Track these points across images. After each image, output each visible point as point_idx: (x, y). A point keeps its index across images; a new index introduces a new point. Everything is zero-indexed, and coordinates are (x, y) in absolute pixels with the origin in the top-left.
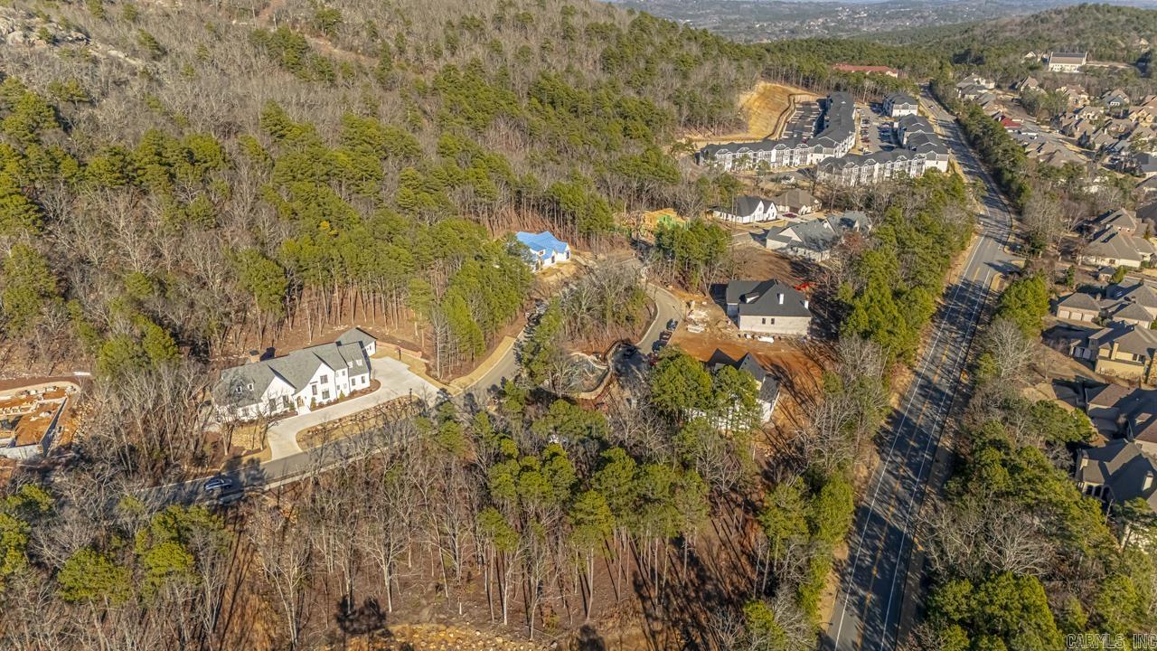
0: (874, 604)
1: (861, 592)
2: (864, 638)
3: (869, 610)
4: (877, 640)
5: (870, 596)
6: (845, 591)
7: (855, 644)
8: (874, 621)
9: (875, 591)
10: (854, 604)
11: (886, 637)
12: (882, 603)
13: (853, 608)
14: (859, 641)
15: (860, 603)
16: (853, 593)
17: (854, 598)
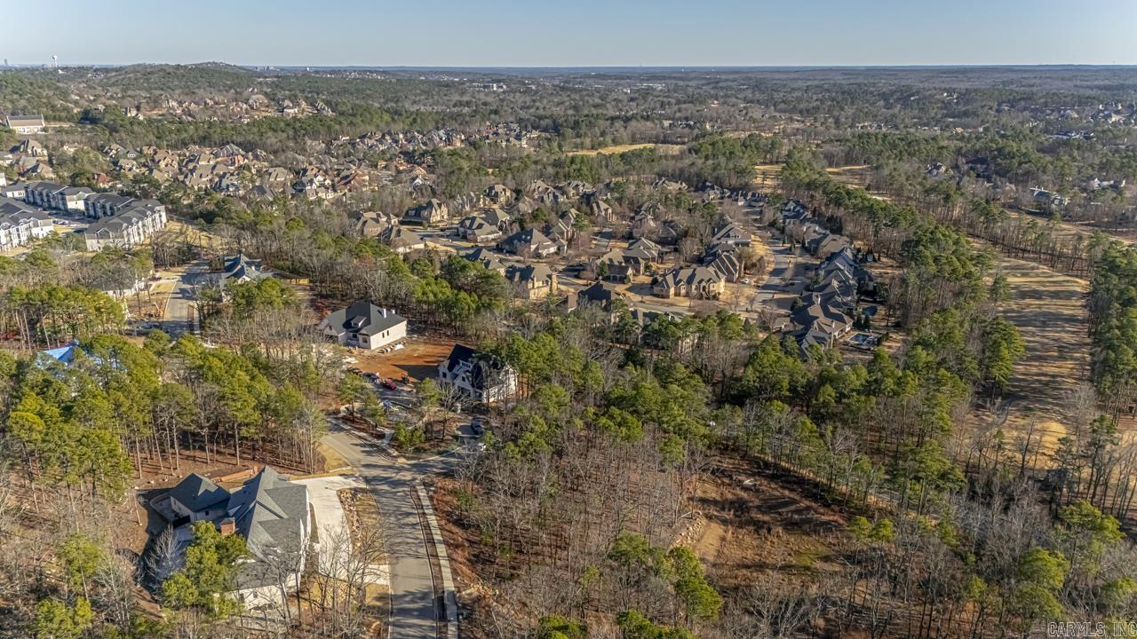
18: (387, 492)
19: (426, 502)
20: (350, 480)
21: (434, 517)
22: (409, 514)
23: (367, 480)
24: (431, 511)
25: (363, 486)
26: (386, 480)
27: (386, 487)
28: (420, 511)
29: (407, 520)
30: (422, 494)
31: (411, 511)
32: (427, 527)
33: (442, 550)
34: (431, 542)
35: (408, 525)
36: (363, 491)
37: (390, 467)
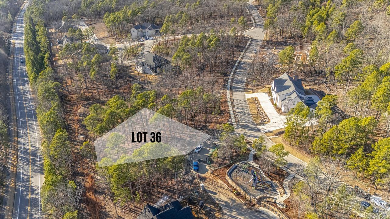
0: (27, 195)
1: (34, 196)
2: (29, 181)
3: (29, 191)
4: (23, 183)
5: (29, 196)
6: (41, 193)
7: (32, 177)
8: (26, 188)
9: (27, 200)
10: (36, 190)
11: (20, 186)
12: (23, 197)
13: (36, 188)
14: (31, 179)
15: (33, 191)
16: (37, 194)
18: (249, 123)
19: (232, 116)
20: (267, 130)
21: (230, 109)
22: (240, 113)
23: (259, 130)
24: (231, 112)
26: (251, 129)
27: (251, 125)
28: (235, 113)
29: (241, 111)
30: (234, 120)
31: (239, 114)
32: (233, 107)
33: (229, 100)
34: (232, 103)
35: (240, 109)
36: (260, 124)
37: (249, 136)
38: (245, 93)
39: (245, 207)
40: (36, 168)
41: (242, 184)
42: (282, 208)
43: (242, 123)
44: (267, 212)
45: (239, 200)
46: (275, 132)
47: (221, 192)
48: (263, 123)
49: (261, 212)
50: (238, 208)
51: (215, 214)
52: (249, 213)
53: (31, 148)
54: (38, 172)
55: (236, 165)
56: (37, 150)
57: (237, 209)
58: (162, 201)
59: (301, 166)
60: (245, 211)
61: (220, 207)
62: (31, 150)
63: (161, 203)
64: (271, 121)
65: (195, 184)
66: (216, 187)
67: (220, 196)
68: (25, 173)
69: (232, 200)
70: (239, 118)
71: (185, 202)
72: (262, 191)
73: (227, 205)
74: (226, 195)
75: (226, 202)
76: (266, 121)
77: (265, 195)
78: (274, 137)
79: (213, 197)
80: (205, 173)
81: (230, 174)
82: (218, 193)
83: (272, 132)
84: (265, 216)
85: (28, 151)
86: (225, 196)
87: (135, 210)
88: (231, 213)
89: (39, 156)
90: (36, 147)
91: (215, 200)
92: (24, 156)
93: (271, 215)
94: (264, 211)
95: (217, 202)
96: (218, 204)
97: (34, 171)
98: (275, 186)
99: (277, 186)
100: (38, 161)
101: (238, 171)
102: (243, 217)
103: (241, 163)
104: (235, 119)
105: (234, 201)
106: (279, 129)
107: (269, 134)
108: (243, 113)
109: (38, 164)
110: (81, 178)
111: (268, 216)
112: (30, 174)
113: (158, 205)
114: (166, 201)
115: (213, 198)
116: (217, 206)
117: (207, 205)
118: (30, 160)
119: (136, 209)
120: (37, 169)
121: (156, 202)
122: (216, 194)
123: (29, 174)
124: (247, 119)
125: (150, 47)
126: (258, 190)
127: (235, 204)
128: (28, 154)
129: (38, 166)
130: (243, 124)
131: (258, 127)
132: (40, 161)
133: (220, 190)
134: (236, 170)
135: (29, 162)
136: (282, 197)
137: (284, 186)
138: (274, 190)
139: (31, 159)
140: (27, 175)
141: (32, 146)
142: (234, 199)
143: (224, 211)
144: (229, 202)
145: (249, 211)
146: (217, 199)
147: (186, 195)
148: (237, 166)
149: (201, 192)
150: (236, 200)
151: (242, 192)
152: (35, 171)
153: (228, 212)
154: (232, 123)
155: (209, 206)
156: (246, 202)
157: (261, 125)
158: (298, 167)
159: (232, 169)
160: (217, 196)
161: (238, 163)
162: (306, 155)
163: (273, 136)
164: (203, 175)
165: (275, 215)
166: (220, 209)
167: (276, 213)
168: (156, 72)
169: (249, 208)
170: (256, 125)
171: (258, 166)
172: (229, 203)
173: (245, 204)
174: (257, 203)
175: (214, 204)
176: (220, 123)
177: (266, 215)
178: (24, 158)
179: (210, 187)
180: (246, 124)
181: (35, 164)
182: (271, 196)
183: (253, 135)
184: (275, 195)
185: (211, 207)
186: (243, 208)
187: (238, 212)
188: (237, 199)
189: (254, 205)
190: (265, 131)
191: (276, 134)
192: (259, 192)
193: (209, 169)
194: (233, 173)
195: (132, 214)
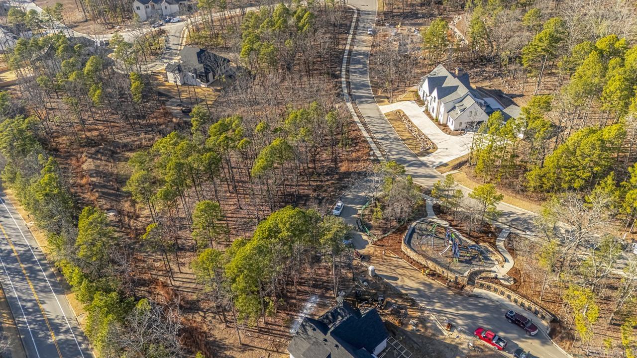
0: (47, 337)
1: (62, 337)
2: (39, 311)
3: (48, 330)
4: (30, 317)
5: (53, 339)
6: (75, 329)
7: (43, 303)
8: (40, 325)
9: (52, 345)
10: (61, 325)
11: (25, 323)
12: (41, 343)
13: (59, 322)
14: (42, 306)
15: (56, 328)
16: (67, 332)
17: (64, 329)
18: (405, 155)
19: (373, 145)
20: (437, 162)
21: (365, 135)
22: (382, 139)
23: (423, 164)
24: (368, 139)
25: (423, 159)
26: (411, 164)
27: (409, 158)
28: (375, 140)
29: (383, 135)
30: (378, 153)
31: (382, 141)
32: (368, 131)
33: (356, 119)
34: (364, 124)
35: (380, 133)
36: (422, 154)
38: (377, 104)
39: (450, 292)
40: (42, 284)
41: (433, 256)
42: (509, 284)
43: (393, 155)
44: (486, 294)
45: (437, 283)
46: (451, 165)
47: (404, 275)
48: (426, 152)
49: (477, 297)
50: (440, 296)
51: (409, 313)
52: (461, 302)
53: (15, 248)
54: (50, 291)
55: (412, 226)
56: (29, 250)
57: (440, 299)
58: (309, 305)
59: (513, 213)
60: (453, 299)
61: (412, 300)
62: (18, 251)
63: (310, 309)
64: (439, 147)
65: (356, 269)
66: (392, 268)
67: (404, 282)
68: (25, 297)
69: (425, 284)
70: (384, 148)
71: (350, 300)
72: (469, 262)
73: (421, 294)
74: (413, 278)
75: (418, 290)
76: (430, 148)
77: (477, 269)
78: (452, 172)
79: (394, 285)
80: (365, 248)
81: (408, 242)
82: (400, 277)
83: (446, 165)
84: (486, 301)
85: (13, 255)
86: (413, 280)
87: (269, 329)
88: (432, 306)
89: (39, 260)
90: (26, 246)
91: (400, 289)
92: (8, 266)
93: (495, 298)
94: (481, 293)
95: (404, 292)
96: (406, 295)
97: (42, 291)
98: (485, 252)
99: (488, 251)
100: (40, 271)
101: (419, 237)
102: (454, 308)
103: (419, 223)
104: (380, 151)
105: (430, 286)
106: (458, 159)
107: (443, 168)
108: (387, 139)
109: (43, 276)
110: (142, 289)
111: (491, 300)
112: (35, 297)
113: (305, 314)
114: (317, 304)
115: (394, 287)
116: (407, 299)
117: (389, 299)
118: (24, 271)
119: (269, 326)
120: (45, 287)
121: (301, 309)
122: (396, 279)
123: (33, 298)
124: (398, 148)
125: (178, 35)
126: (461, 262)
127: (433, 290)
128: (14, 260)
129: (45, 281)
130: (395, 157)
131: (421, 159)
132: (45, 270)
133: (399, 271)
134: (415, 236)
135: (23, 275)
136: (503, 267)
137: (500, 250)
138: (487, 258)
139: (25, 269)
140: (31, 301)
141: (15, 245)
142: (428, 283)
143: (421, 305)
144: (422, 288)
145: (460, 298)
146: (402, 287)
147: (348, 288)
148: (414, 229)
149: (371, 281)
150: (431, 283)
151: (439, 270)
152: (44, 290)
153: (427, 305)
154: (377, 157)
155: (393, 301)
156: (450, 284)
157: (424, 156)
158: (509, 217)
159: (408, 234)
160: (399, 282)
161: (414, 224)
162: (514, 195)
163: (450, 171)
164: (362, 252)
165: (501, 297)
166: (414, 304)
167: (503, 293)
168: (208, 81)
169: (458, 294)
170: (416, 157)
171: (447, 223)
172: (423, 291)
173: (449, 288)
174: (468, 284)
175: (400, 296)
176: (356, 160)
177: (487, 299)
178: (8, 269)
179: (382, 269)
180: (401, 156)
181: (38, 277)
182: (487, 269)
183: (418, 174)
184: (491, 265)
185: (397, 301)
186: (448, 295)
187: (443, 302)
188: (433, 282)
189: (463, 286)
190: (435, 164)
191: (455, 168)
192: (464, 265)
193: (367, 239)
194: (412, 241)
195: (265, 336)
